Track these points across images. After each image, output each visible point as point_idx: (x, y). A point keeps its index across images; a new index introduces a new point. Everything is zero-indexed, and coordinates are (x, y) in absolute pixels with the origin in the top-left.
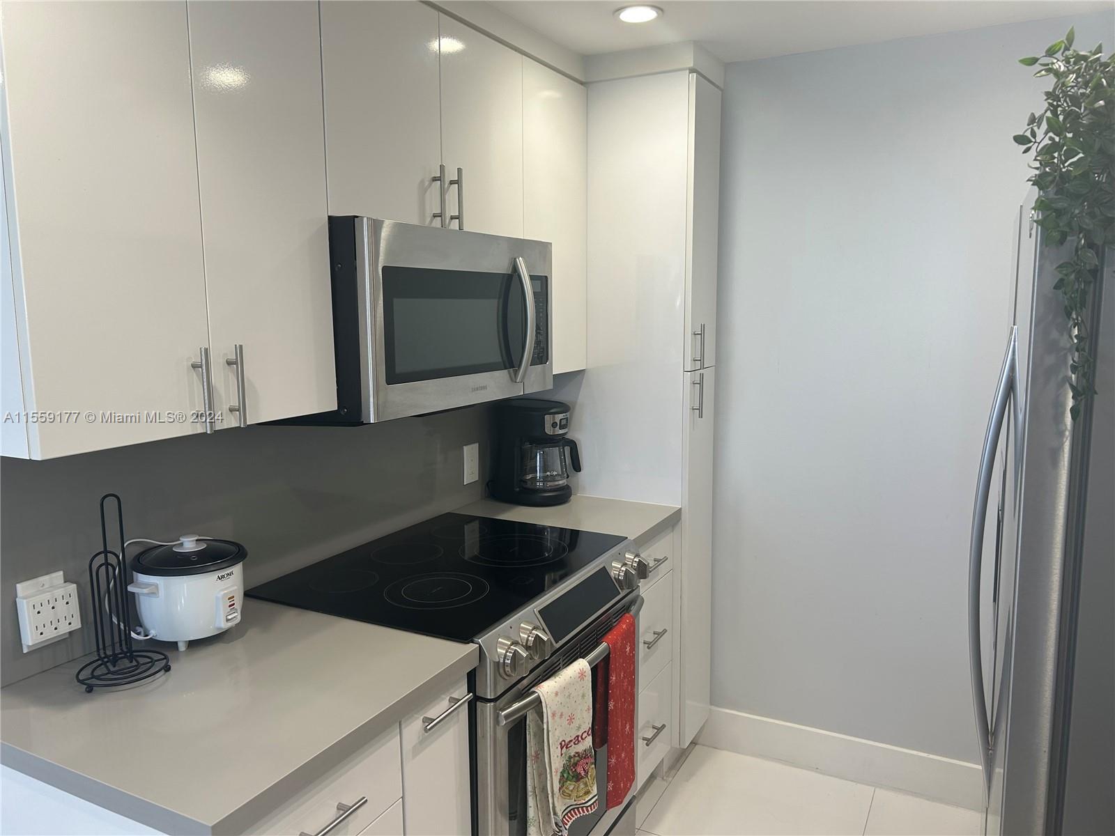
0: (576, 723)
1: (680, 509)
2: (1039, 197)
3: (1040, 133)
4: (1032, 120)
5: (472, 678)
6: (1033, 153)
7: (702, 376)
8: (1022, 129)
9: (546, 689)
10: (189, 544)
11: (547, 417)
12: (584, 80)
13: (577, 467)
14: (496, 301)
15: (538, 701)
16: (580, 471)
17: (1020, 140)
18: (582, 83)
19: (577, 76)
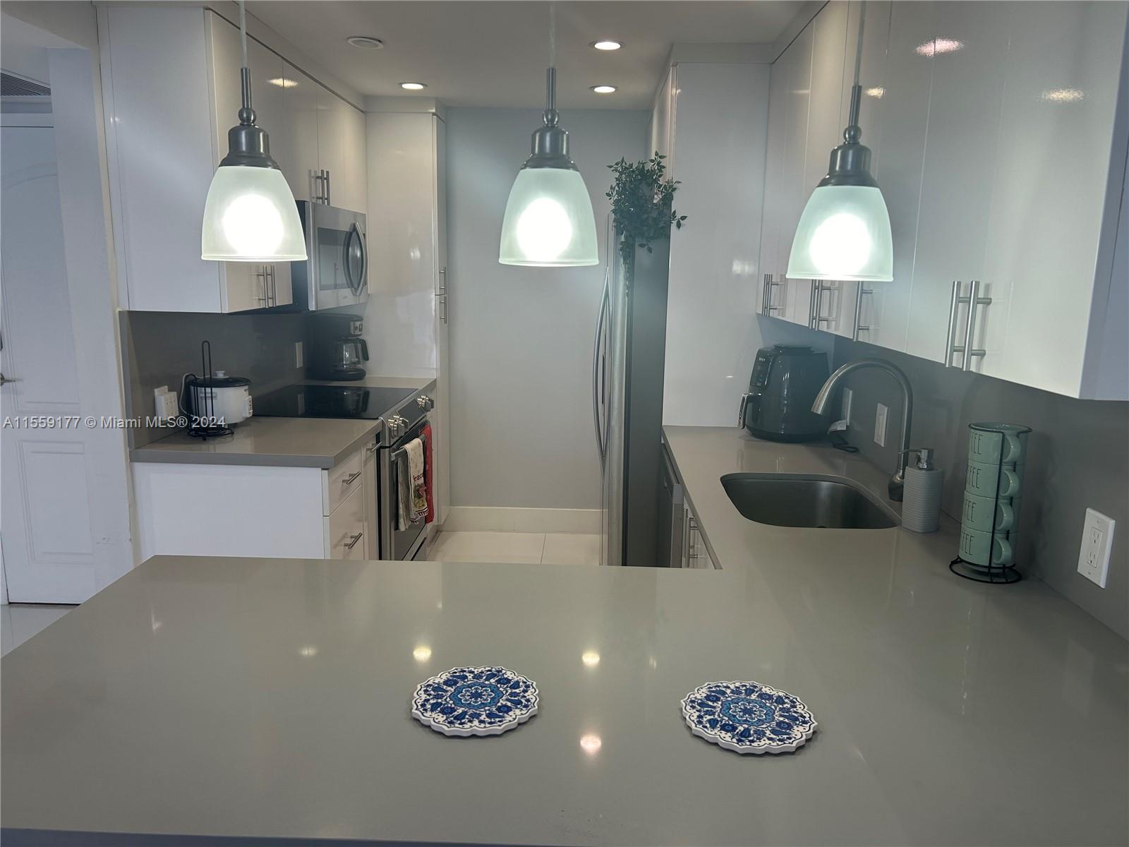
0: (418, 469)
1: (436, 380)
2: (615, 218)
3: (614, 193)
4: (612, 188)
5: (378, 438)
6: (612, 201)
7: (445, 298)
8: (608, 191)
9: (408, 447)
10: (221, 375)
11: (352, 323)
12: (364, 110)
13: (366, 358)
14: (342, 247)
15: (406, 452)
16: (368, 360)
17: (608, 195)
18: (362, 112)
19: (361, 108)
